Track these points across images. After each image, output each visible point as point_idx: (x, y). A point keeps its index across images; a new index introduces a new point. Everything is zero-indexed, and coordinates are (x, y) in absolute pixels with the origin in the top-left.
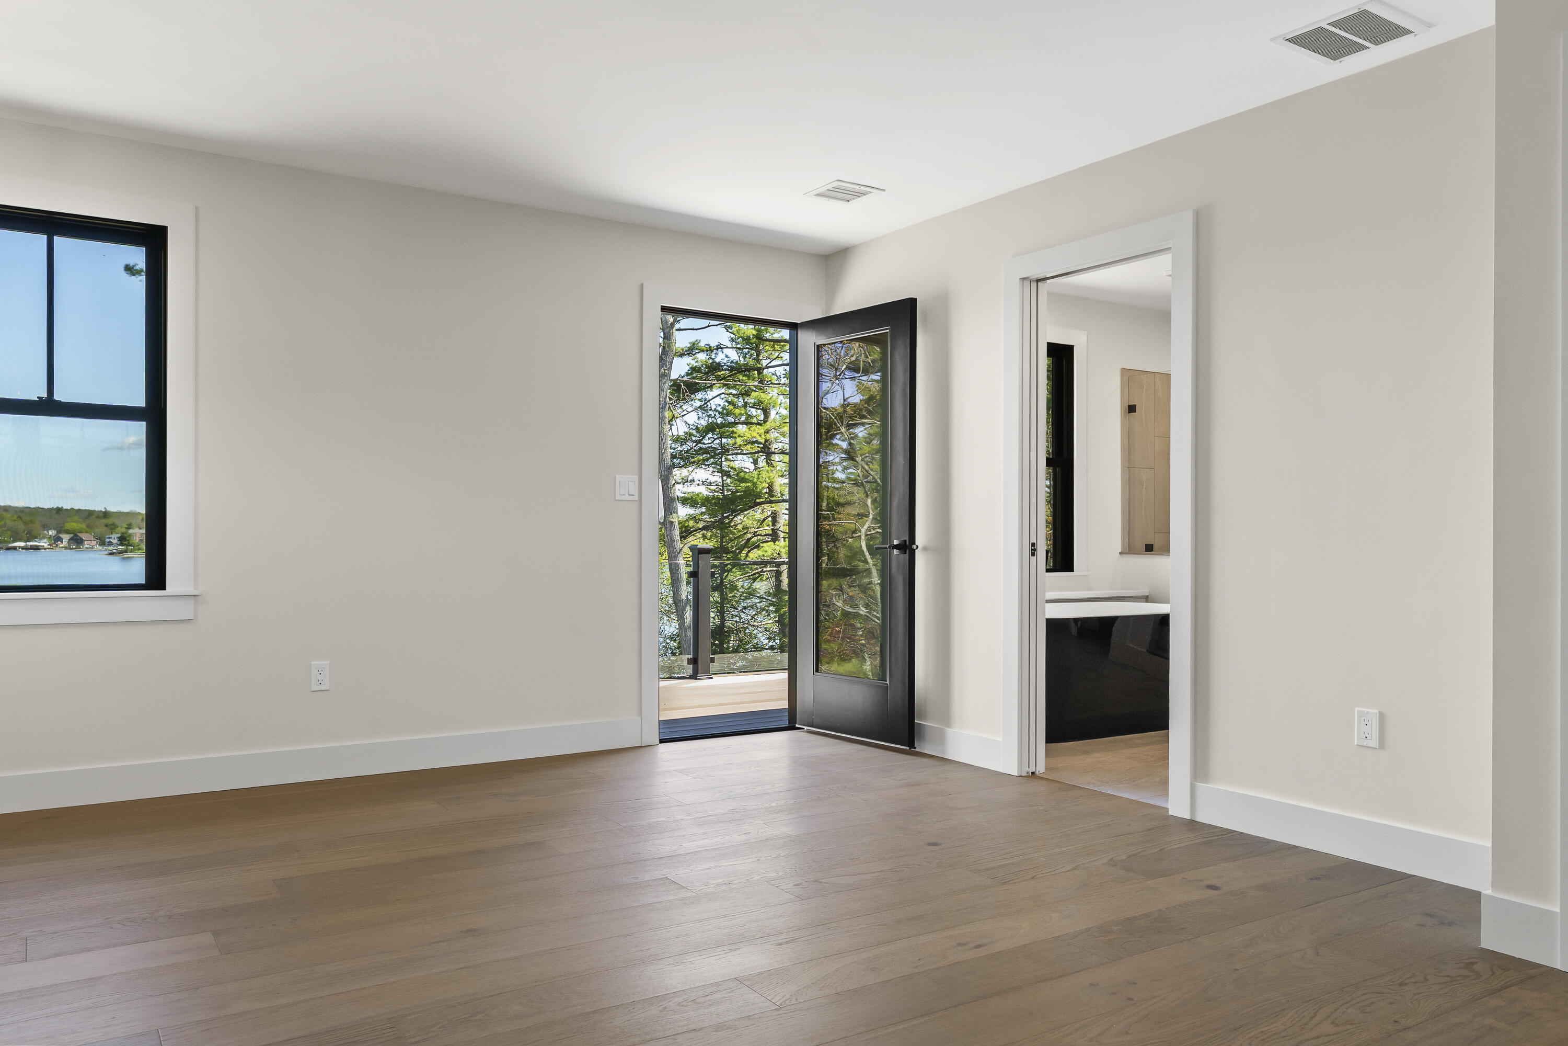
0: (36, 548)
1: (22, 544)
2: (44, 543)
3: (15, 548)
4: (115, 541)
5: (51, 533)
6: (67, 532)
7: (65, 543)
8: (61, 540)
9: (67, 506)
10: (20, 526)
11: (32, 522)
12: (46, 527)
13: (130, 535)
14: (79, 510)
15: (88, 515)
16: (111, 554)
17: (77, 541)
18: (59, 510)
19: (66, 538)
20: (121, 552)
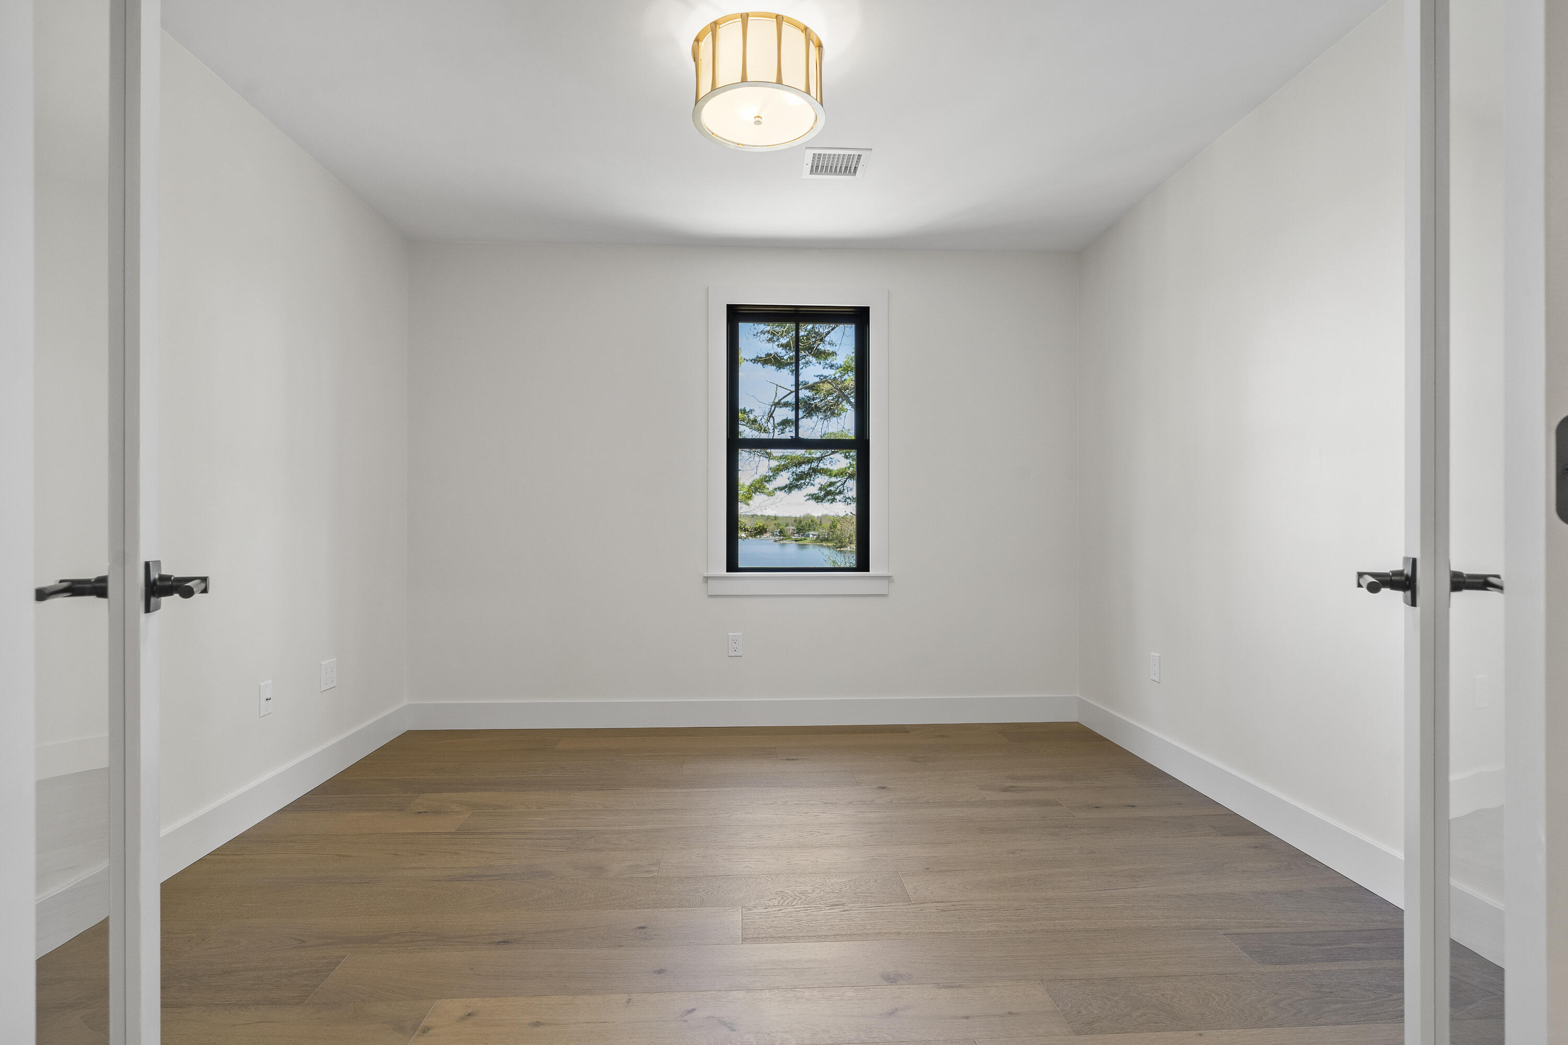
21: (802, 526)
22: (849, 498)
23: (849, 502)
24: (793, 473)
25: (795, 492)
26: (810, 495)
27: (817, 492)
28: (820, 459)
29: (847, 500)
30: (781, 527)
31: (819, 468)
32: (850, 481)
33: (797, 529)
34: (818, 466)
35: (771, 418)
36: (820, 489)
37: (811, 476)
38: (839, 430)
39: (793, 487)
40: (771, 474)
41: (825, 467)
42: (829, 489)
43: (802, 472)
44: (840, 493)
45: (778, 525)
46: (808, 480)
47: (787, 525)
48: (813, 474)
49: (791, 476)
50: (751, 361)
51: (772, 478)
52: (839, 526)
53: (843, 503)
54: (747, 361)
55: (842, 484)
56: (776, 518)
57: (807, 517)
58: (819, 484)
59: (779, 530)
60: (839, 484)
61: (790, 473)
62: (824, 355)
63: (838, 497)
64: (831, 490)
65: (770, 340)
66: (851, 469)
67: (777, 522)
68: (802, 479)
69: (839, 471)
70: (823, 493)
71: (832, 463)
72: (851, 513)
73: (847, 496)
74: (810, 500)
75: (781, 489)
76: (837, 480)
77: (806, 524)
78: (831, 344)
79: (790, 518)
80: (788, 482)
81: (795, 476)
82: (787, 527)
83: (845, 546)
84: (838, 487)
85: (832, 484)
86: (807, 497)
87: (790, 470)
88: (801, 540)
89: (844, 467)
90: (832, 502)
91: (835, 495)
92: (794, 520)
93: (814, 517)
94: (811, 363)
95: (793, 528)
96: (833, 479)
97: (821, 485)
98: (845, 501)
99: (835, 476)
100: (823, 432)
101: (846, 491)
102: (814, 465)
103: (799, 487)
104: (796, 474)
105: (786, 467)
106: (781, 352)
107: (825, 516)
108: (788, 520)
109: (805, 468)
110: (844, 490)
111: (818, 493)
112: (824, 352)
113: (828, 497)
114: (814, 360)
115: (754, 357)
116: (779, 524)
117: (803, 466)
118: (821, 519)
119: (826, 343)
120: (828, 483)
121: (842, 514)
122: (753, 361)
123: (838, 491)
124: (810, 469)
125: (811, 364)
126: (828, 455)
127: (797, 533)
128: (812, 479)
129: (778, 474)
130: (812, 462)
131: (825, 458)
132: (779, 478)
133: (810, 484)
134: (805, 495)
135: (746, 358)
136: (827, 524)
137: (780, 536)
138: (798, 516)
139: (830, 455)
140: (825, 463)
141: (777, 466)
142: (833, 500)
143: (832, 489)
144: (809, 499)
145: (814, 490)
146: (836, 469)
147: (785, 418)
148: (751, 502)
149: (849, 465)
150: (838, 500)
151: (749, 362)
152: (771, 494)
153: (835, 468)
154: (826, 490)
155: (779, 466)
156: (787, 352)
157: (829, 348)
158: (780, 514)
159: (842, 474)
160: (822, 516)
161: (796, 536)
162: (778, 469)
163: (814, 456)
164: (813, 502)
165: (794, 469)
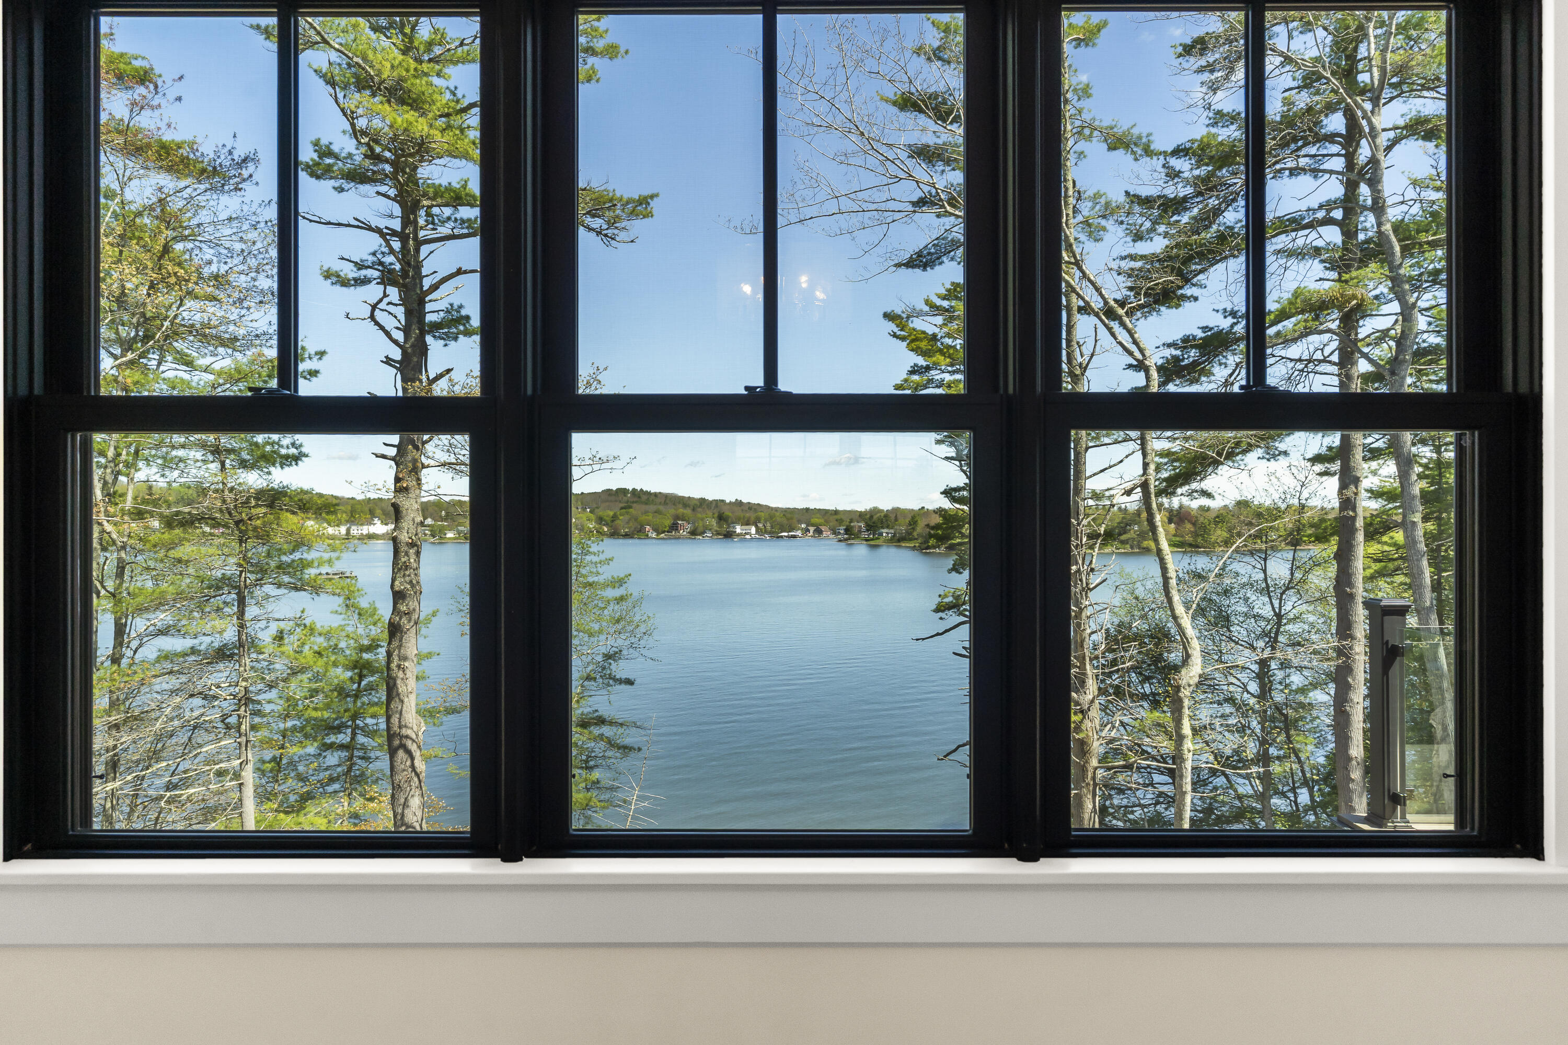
0: (794, 537)
1: (786, 534)
2: (799, 533)
3: (782, 537)
4: (842, 532)
5: (803, 526)
6: (813, 525)
7: (811, 533)
8: (809, 531)
9: (812, 507)
10: (785, 521)
11: (792, 518)
12: (800, 522)
13: (852, 527)
14: (820, 510)
15: (824, 513)
16: (840, 541)
17: (819, 532)
18: (807, 510)
19: (812, 529)
20: (846, 540)
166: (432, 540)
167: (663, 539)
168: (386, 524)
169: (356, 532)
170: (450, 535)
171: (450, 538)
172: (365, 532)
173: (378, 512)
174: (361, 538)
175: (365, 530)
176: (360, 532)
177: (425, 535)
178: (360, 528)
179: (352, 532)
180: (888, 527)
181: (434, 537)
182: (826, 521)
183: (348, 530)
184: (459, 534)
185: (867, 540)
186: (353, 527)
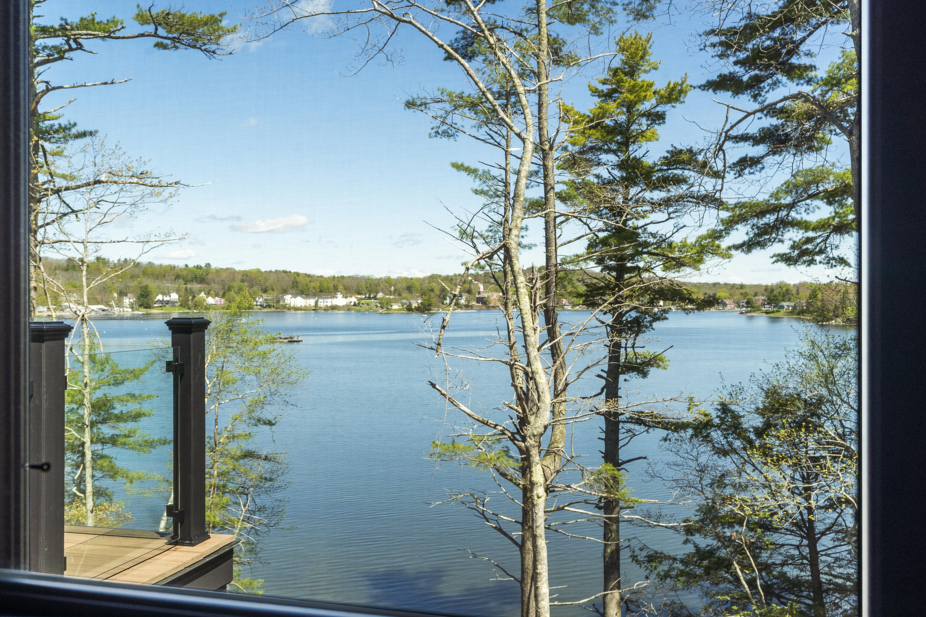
4: (745, 305)
13: (755, 300)
14: (726, 284)
16: (742, 313)
17: (722, 305)
20: (747, 312)
21: (774, 296)
22: (834, 258)
23: (834, 264)
24: (754, 225)
25: (757, 252)
26: (779, 255)
27: (788, 251)
28: (791, 206)
29: (831, 262)
30: (748, 297)
31: (790, 218)
32: (835, 236)
33: (769, 299)
34: (788, 215)
35: (721, 152)
36: (793, 247)
37: (778, 229)
38: (818, 164)
39: (753, 244)
40: (722, 228)
41: (798, 217)
42: (805, 247)
43: (766, 224)
44: (821, 252)
45: (745, 295)
46: (774, 235)
47: (756, 295)
48: (781, 226)
49: (750, 230)
50: (700, 87)
51: (724, 232)
52: (819, 296)
53: (826, 266)
54: (694, 88)
55: (823, 241)
56: (742, 286)
57: (780, 286)
58: (790, 239)
59: (745, 301)
60: (819, 240)
61: (749, 226)
62: (799, 70)
63: (818, 258)
64: (807, 249)
65: (722, 56)
66: (837, 219)
67: (741, 291)
68: (766, 233)
69: (820, 222)
70: (796, 252)
71: (808, 211)
72: (837, 277)
73: (831, 256)
74: (779, 263)
75: (737, 247)
76: (815, 235)
77: (780, 293)
78: (809, 54)
79: (759, 286)
80: (746, 238)
81: (756, 231)
82: (756, 298)
83: (829, 320)
84: (818, 245)
85: (809, 240)
86: (775, 259)
87: (749, 222)
88: (773, 312)
89: (828, 216)
90: (809, 265)
91: (814, 255)
92: (764, 288)
93: (790, 285)
94: (780, 82)
95: (763, 298)
96: (811, 234)
97: (794, 242)
98: (828, 263)
99: (814, 229)
100: (795, 167)
101: (829, 249)
102: (783, 213)
103: (762, 245)
104: (758, 228)
105: (742, 219)
106: (739, 70)
107: (802, 285)
108: (757, 289)
109: (770, 219)
110: (826, 247)
111: (790, 253)
112: (799, 67)
113: (804, 258)
114: (784, 79)
115: (703, 82)
116: (746, 293)
117: (768, 216)
118: (799, 287)
119: (802, 54)
120: (804, 239)
121: (824, 280)
122: (702, 88)
123: (818, 249)
124: (777, 220)
125: (780, 85)
126: (802, 201)
127: (768, 304)
128: (780, 233)
129: (732, 226)
130: (780, 210)
131: (799, 204)
132: (733, 233)
133: (777, 240)
134: (772, 255)
135: (693, 85)
136: (805, 294)
137: (747, 307)
138: (770, 284)
139: (805, 200)
140: (799, 212)
141: (730, 216)
142: (811, 262)
143: (810, 246)
144: (777, 261)
145: (784, 248)
146: (815, 221)
147: (743, 155)
148: (702, 266)
149: (833, 214)
150: (818, 262)
151: (697, 90)
152: (726, 255)
153: (813, 218)
154: (801, 247)
155: (733, 216)
156: (747, 71)
157: (805, 61)
158: (746, 282)
159: (823, 226)
160: (800, 284)
161: (767, 308)
162: (731, 221)
163: (783, 201)
164: (782, 265)
165: (755, 221)
166: (381, 311)
167: (578, 311)
168: (346, 297)
169: (322, 304)
170: (395, 307)
171: (395, 310)
172: (329, 304)
173: (341, 287)
174: (326, 309)
175: (330, 302)
176: (325, 304)
177: (377, 306)
178: (326, 300)
179: (319, 304)
180: (789, 300)
181: (382, 308)
182: (731, 295)
183: (316, 303)
184: (403, 305)
185: (767, 313)
186: (320, 300)
